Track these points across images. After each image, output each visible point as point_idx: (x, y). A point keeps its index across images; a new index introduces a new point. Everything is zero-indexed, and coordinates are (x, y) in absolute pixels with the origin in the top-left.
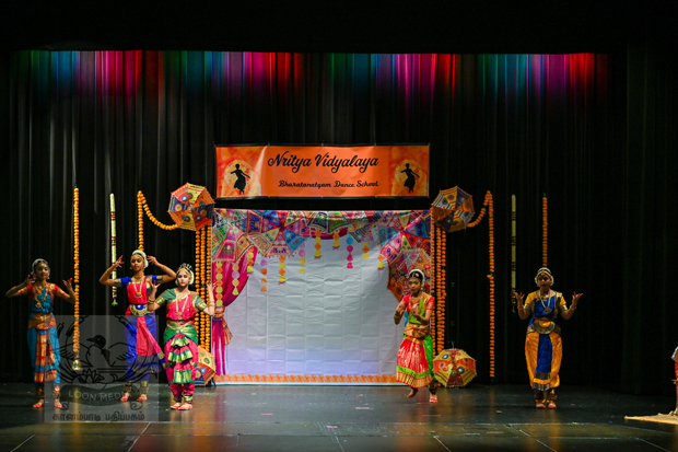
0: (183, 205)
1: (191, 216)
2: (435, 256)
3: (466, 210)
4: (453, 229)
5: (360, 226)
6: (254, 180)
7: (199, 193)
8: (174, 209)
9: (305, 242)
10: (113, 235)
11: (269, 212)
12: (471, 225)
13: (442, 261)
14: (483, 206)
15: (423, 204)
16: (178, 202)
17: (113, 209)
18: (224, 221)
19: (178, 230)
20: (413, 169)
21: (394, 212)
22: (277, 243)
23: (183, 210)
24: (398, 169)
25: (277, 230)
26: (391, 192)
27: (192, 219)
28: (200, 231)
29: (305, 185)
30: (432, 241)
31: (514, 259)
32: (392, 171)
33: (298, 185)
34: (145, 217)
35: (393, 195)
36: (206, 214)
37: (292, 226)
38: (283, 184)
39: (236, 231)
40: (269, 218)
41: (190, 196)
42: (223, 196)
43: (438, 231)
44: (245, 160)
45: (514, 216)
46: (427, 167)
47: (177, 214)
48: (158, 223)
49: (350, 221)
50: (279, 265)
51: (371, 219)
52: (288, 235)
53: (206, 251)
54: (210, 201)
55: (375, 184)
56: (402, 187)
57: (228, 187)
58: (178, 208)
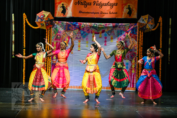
0: (41, 19)
1: (44, 23)
2: (139, 41)
3: (151, 24)
4: (146, 31)
5: (110, 29)
6: (69, 10)
7: (48, 15)
8: (38, 21)
9: (89, 35)
10: (13, 30)
11: (75, 23)
12: (153, 30)
13: (141, 43)
14: (158, 23)
15: (135, 21)
16: (39, 18)
17: (13, 20)
18: (57, 26)
19: (39, 29)
20: (131, 7)
21: (123, 24)
22: (77, 35)
23: (41, 21)
24: (125, 7)
25: (78, 30)
26: (122, 16)
27: (45, 25)
28: (48, 29)
29: (89, 13)
30: (137, 36)
31: (170, 43)
32: (123, 8)
33: (86, 13)
34: (26, 23)
35: (123, 17)
36: (50, 23)
37: (83, 29)
38: (80, 12)
39: (62, 30)
40: (75, 25)
41: (44, 16)
42: (57, 16)
43: (140, 32)
44: (66, 2)
45: (170, 26)
46: (136, 7)
47: (39, 22)
48: (31, 26)
49: (106, 27)
50: (78, 44)
51: (114, 27)
52: (82, 32)
53: (50, 37)
54: (52, 18)
55: (116, 13)
56: (127, 15)
57: (59, 13)
58: (39, 20)
